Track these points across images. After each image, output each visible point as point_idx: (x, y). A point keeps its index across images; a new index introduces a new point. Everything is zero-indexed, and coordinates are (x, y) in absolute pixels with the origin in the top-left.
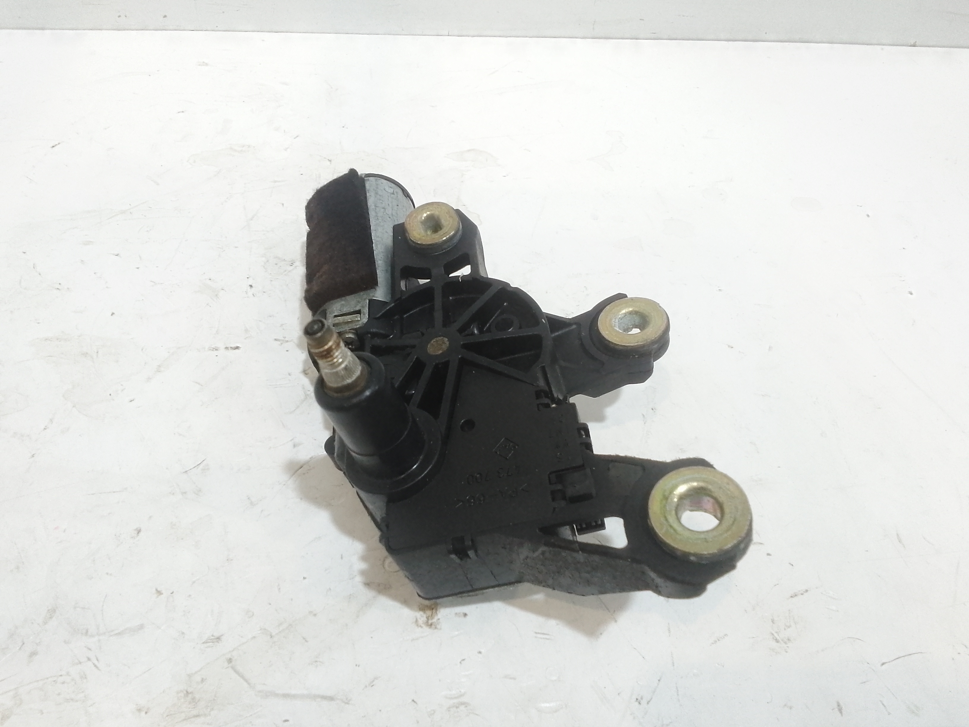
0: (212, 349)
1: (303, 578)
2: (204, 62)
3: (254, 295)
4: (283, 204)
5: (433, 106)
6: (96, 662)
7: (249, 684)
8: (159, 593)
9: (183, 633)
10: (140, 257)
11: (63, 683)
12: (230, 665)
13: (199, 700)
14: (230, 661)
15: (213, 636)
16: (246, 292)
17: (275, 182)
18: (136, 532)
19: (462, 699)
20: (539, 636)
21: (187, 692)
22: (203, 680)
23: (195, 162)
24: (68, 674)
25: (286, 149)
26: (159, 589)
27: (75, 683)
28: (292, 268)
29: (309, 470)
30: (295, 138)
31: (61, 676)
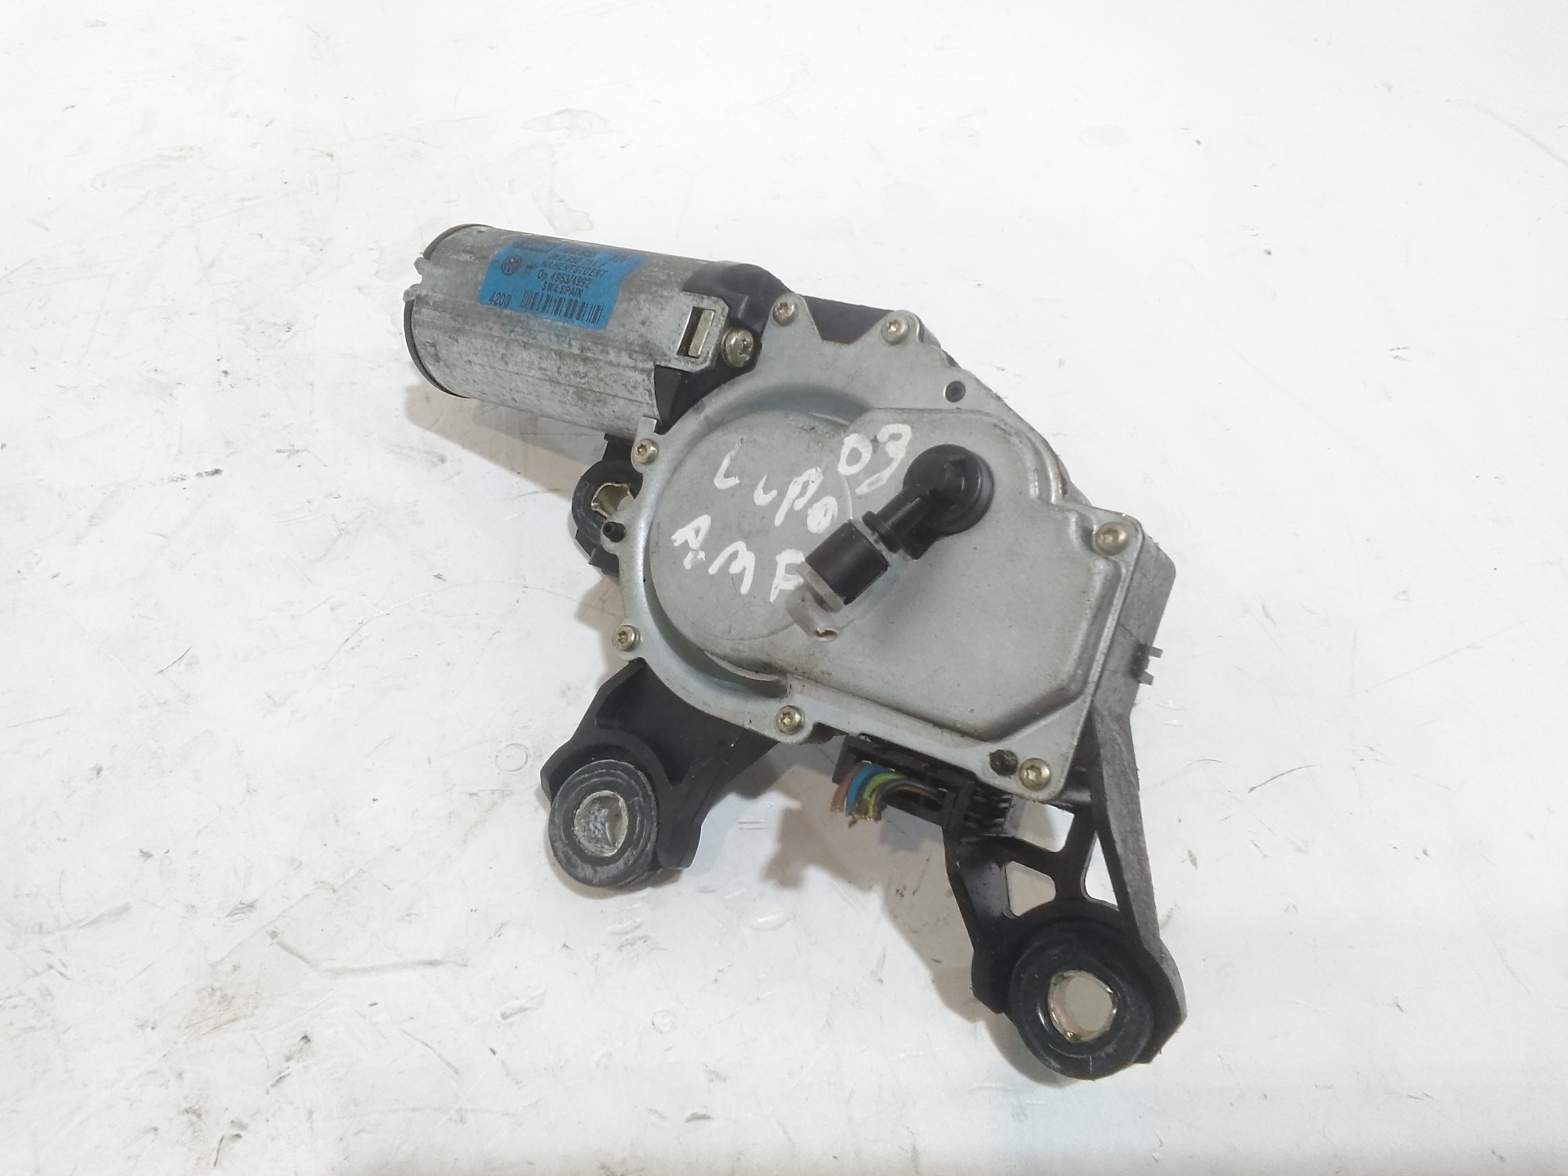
0: (175, 479)
1: (372, 800)
2: (97, 21)
3: (233, 385)
4: (261, 235)
5: (492, 48)
6: (63, 970)
7: (308, 962)
8: (146, 855)
9: (193, 907)
10: (35, 351)
11: (15, 1007)
12: (275, 940)
13: (233, 997)
14: (274, 935)
15: (241, 904)
16: (219, 383)
17: (243, 200)
18: (95, 773)
19: (639, 933)
20: (746, 826)
21: (213, 989)
22: (235, 968)
23: (104, 185)
24: (21, 993)
25: (254, 146)
26: (145, 850)
27: (35, 1004)
28: (289, 335)
29: (360, 641)
30: (267, 126)
31: (10, 997)
